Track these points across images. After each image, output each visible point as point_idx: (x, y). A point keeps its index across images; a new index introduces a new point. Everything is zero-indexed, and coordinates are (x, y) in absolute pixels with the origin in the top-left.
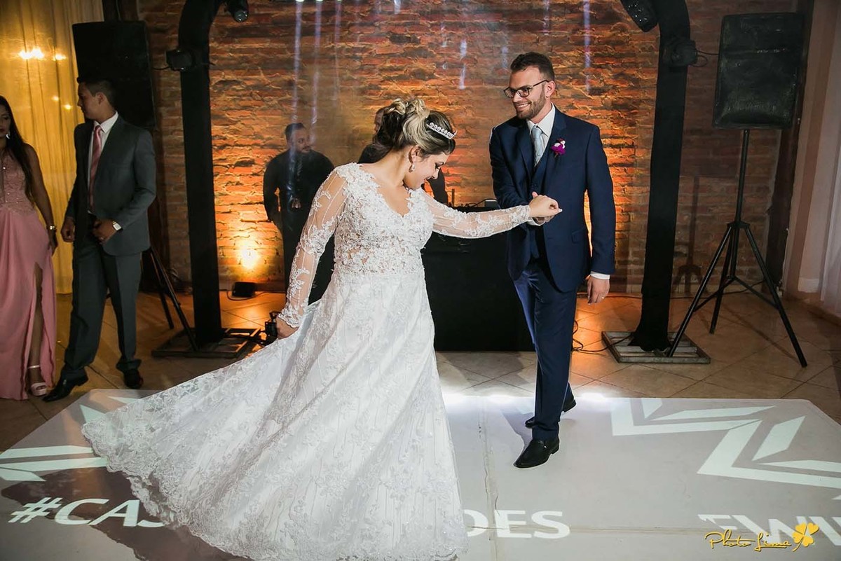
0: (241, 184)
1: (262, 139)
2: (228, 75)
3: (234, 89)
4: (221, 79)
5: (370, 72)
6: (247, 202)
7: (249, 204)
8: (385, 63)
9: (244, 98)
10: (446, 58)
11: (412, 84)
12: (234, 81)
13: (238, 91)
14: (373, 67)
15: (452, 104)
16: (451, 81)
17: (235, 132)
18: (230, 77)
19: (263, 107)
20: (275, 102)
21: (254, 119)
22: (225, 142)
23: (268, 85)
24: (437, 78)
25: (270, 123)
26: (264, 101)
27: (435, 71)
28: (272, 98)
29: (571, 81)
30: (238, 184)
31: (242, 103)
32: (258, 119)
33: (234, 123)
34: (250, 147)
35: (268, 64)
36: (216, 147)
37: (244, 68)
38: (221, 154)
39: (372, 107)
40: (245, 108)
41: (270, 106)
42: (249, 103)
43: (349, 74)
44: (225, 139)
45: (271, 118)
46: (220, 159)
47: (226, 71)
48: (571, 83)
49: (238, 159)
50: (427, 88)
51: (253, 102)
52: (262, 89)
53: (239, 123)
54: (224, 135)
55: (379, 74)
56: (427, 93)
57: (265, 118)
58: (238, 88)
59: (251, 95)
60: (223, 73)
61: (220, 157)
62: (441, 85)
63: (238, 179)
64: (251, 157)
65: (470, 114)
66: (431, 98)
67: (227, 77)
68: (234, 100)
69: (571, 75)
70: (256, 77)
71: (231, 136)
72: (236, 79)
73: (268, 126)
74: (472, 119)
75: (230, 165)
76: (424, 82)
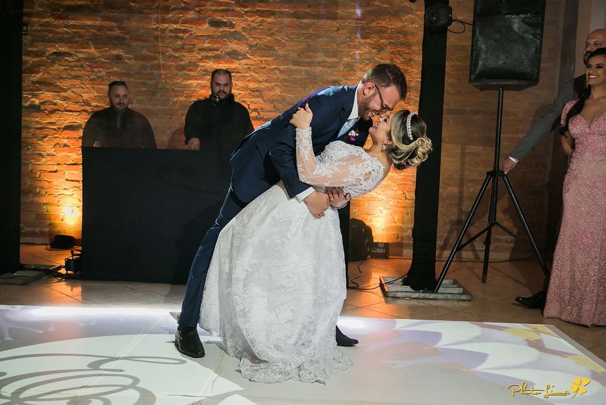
0: (68, 146)
1: (89, 105)
2: (62, 47)
3: (67, 60)
4: (55, 51)
5: (190, 51)
6: (73, 163)
7: (74, 164)
8: (203, 44)
9: (75, 69)
10: (258, 41)
11: (227, 63)
12: (67, 53)
13: (70, 62)
14: (192, 46)
15: (262, 82)
16: (261, 61)
17: (65, 99)
18: (63, 49)
19: (92, 77)
20: (104, 73)
21: (83, 88)
22: (56, 107)
23: (98, 58)
24: (248, 58)
25: (97, 92)
26: (93, 72)
27: (247, 52)
28: (101, 70)
29: (367, 64)
30: (65, 145)
31: (73, 73)
32: (87, 88)
33: (65, 91)
34: (78, 113)
35: (100, 40)
36: (46, 112)
37: (76, 42)
38: (51, 118)
39: (190, 82)
40: (75, 77)
41: (99, 77)
42: (79, 73)
43: (171, 52)
44: (55, 104)
45: (98, 88)
46: (50, 123)
47: (61, 44)
48: (367, 67)
49: (67, 123)
50: (240, 67)
51: (83, 72)
52: (91, 59)
53: (70, 91)
54: (55, 101)
55: (198, 53)
56: (241, 71)
57: (93, 87)
58: (70, 59)
59: (82, 66)
60: (57, 46)
61: (50, 121)
62: (252, 65)
63: (66, 141)
64: (79, 122)
65: (278, 91)
66: (243, 76)
67: (60, 49)
68: (66, 70)
69: (368, 60)
70: (88, 50)
71: (61, 102)
72: (68, 51)
73: (96, 94)
74: (279, 96)
75: (59, 129)
76: (238, 61)
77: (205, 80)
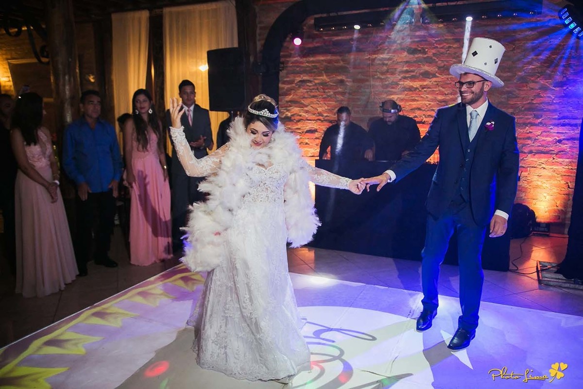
0: (309, 144)
1: (322, 116)
2: (305, 76)
3: (308, 86)
4: (300, 79)
5: (393, 74)
6: (312, 155)
7: (312, 156)
8: (403, 68)
9: (313, 91)
10: (445, 63)
11: (420, 81)
12: (309, 80)
13: (310, 86)
14: (394, 70)
15: (448, 94)
16: (448, 79)
17: (307, 112)
18: (306, 78)
19: (324, 96)
20: (332, 93)
21: (318, 104)
22: (301, 118)
23: (328, 82)
24: (438, 77)
25: (328, 106)
26: (324, 92)
27: (436, 72)
28: (330, 90)
29: (539, 77)
30: (307, 144)
31: (312, 94)
32: (321, 104)
33: (306, 106)
34: (315, 121)
35: (329, 70)
36: (295, 121)
37: (314, 72)
38: (298, 125)
39: (392, 96)
40: (314, 97)
41: (328, 96)
42: (316, 94)
43: (379, 75)
44: (300, 116)
45: (328, 103)
46: (297, 128)
47: (304, 75)
48: (539, 79)
49: (308, 128)
50: (430, 84)
51: (318, 93)
52: (324, 85)
53: (309, 106)
54: (300, 114)
55: (399, 75)
56: (431, 87)
57: (325, 103)
58: (310, 84)
59: (317, 89)
60: (302, 76)
61: (297, 127)
62: (440, 82)
63: (307, 141)
64: (315, 127)
66: (433, 91)
67: (304, 78)
68: (307, 92)
69: (539, 73)
70: (322, 77)
71: (304, 114)
72: (309, 79)
73: (326, 108)
75: (303, 132)
76: (429, 80)
77: (403, 95)
